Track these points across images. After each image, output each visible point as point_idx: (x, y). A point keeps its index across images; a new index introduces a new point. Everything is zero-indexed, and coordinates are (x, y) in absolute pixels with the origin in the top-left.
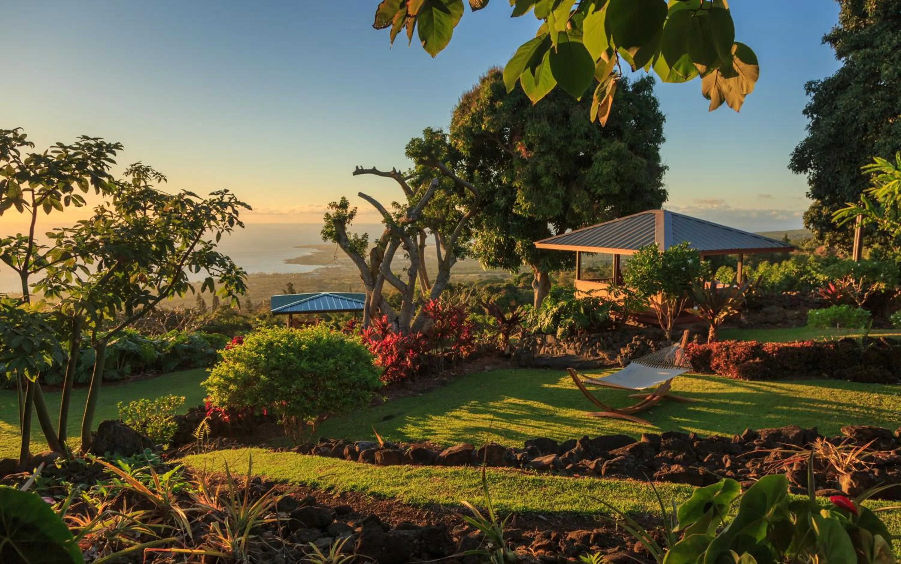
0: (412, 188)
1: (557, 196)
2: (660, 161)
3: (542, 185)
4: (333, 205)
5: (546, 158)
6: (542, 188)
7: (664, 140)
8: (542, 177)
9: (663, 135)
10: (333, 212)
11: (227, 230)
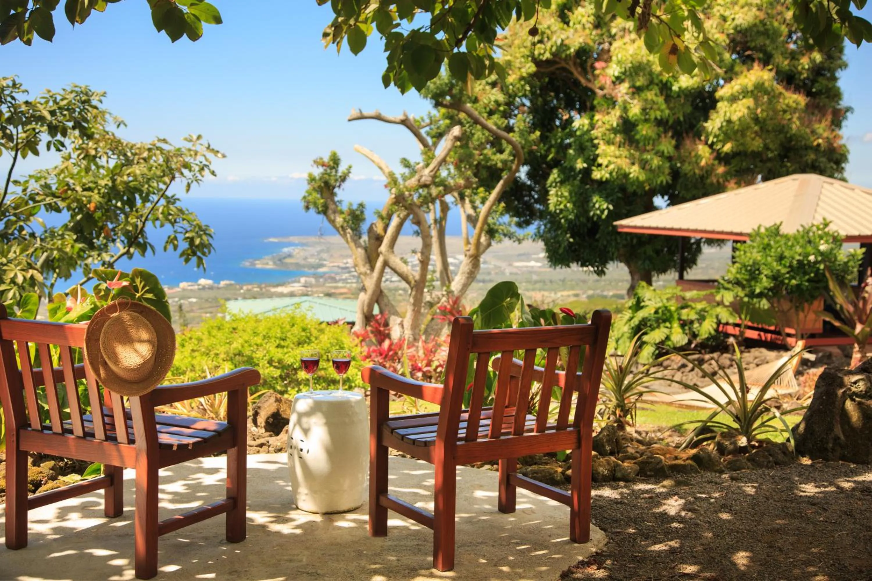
0: (430, 141)
1: (661, 154)
2: (840, 99)
3: (637, 137)
4: (319, 163)
5: (643, 95)
6: (638, 142)
7: (845, 66)
8: (638, 125)
9: (844, 58)
10: (318, 171)
11: (196, 181)
